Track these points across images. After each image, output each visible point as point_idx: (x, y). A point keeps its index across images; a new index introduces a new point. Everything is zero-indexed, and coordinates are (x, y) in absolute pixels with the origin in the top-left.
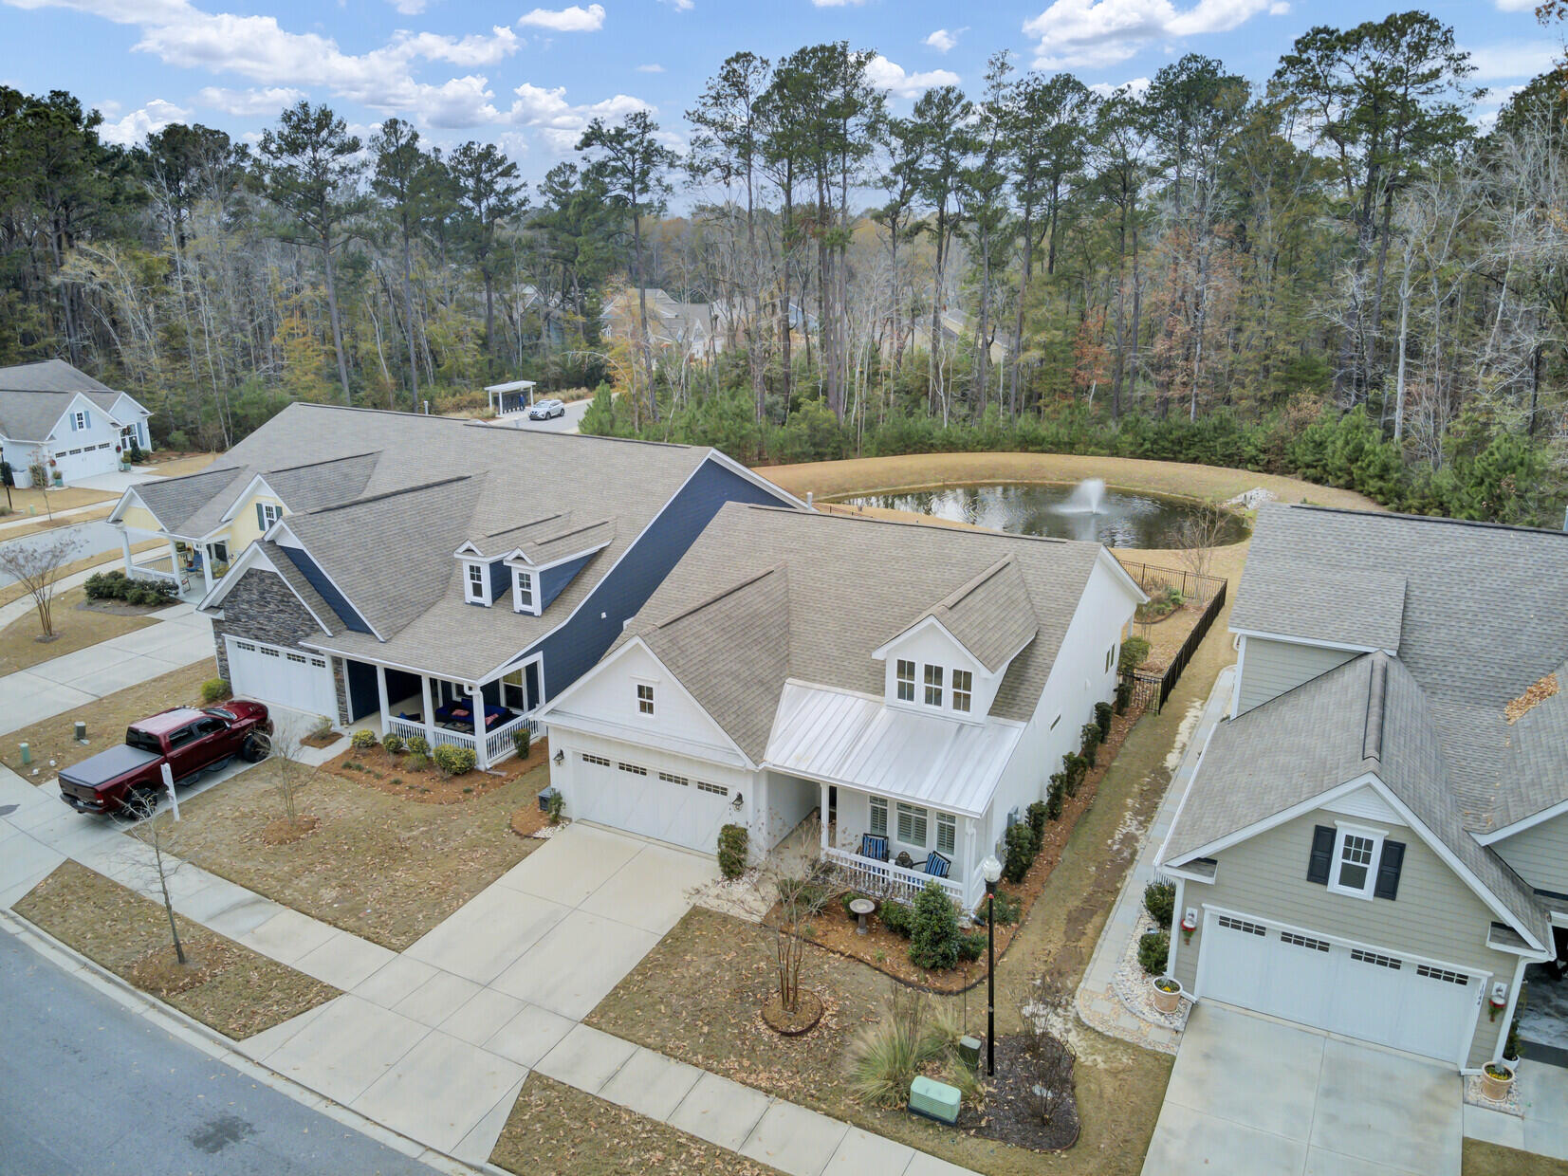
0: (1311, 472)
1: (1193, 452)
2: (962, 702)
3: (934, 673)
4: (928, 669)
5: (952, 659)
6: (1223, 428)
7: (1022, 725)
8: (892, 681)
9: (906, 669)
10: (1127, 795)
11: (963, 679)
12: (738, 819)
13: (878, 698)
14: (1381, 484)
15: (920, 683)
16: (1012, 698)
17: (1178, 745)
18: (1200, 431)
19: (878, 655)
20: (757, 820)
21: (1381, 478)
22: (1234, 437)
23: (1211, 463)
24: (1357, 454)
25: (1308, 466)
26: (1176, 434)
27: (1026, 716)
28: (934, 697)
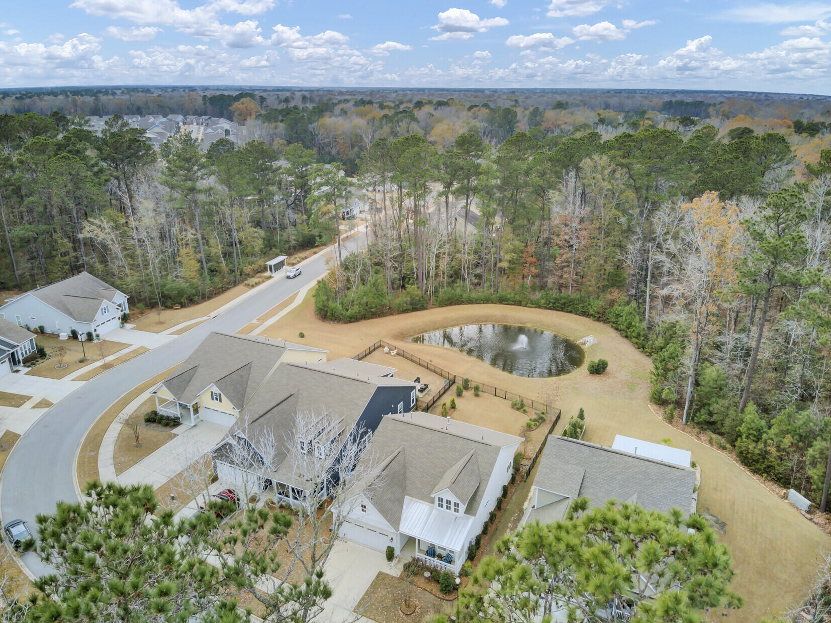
0: (614, 325)
1: (570, 309)
2: (456, 510)
3: (448, 502)
4: (447, 501)
5: (454, 499)
6: (581, 300)
7: (473, 517)
8: (437, 502)
9: (441, 500)
10: (510, 522)
11: (456, 505)
12: (392, 545)
13: (432, 505)
14: (637, 340)
15: (445, 504)
16: (471, 509)
17: (529, 498)
18: (572, 300)
19: (432, 496)
20: (397, 546)
21: (637, 338)
22: (586, 304)
23: (576, 314)
24: (629, 326)
25: (614, 323)
26: (563, 301)
27: (474, 515)
28: (448, 508)
